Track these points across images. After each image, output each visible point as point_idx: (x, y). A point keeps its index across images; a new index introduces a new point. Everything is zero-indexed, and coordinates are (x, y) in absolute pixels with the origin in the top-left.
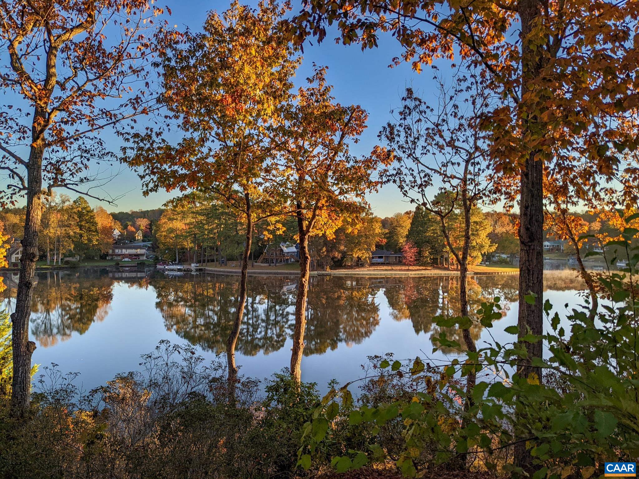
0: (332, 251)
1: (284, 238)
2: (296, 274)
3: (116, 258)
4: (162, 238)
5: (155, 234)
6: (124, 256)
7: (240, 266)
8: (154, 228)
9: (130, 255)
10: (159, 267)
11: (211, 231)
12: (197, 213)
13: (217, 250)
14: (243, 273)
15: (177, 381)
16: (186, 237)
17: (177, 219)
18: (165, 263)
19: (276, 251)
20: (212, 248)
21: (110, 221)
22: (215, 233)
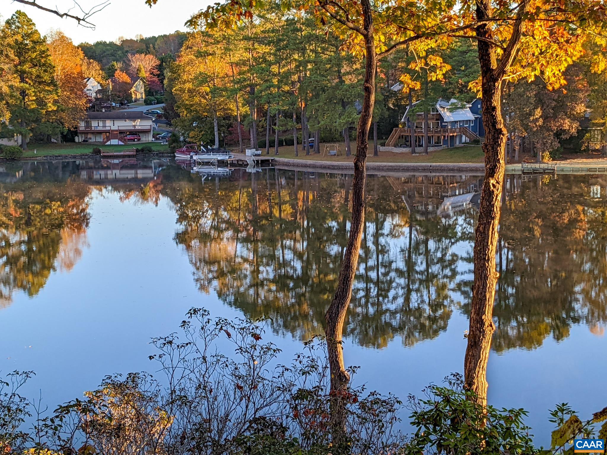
0: (555, 117)
1: (444, 90)
2: (472, 170)
3: (93, 139)
4: (186, 96)
5: (171, 86)
6: (110, 134)
7: (349, 153)
8: (168, 74)
9: (121, 132)
10: (180, 157)
11: (285, 78)
12: (256, 39)
13: (299, 120)
14: (357, 167)
15: (226, 394)
16: (234, 92)
17: (213, 54)
18: (191, 148)
19: (426, 118)
20: (287, 115)
21: (79, 62)
22: (293, 83)
